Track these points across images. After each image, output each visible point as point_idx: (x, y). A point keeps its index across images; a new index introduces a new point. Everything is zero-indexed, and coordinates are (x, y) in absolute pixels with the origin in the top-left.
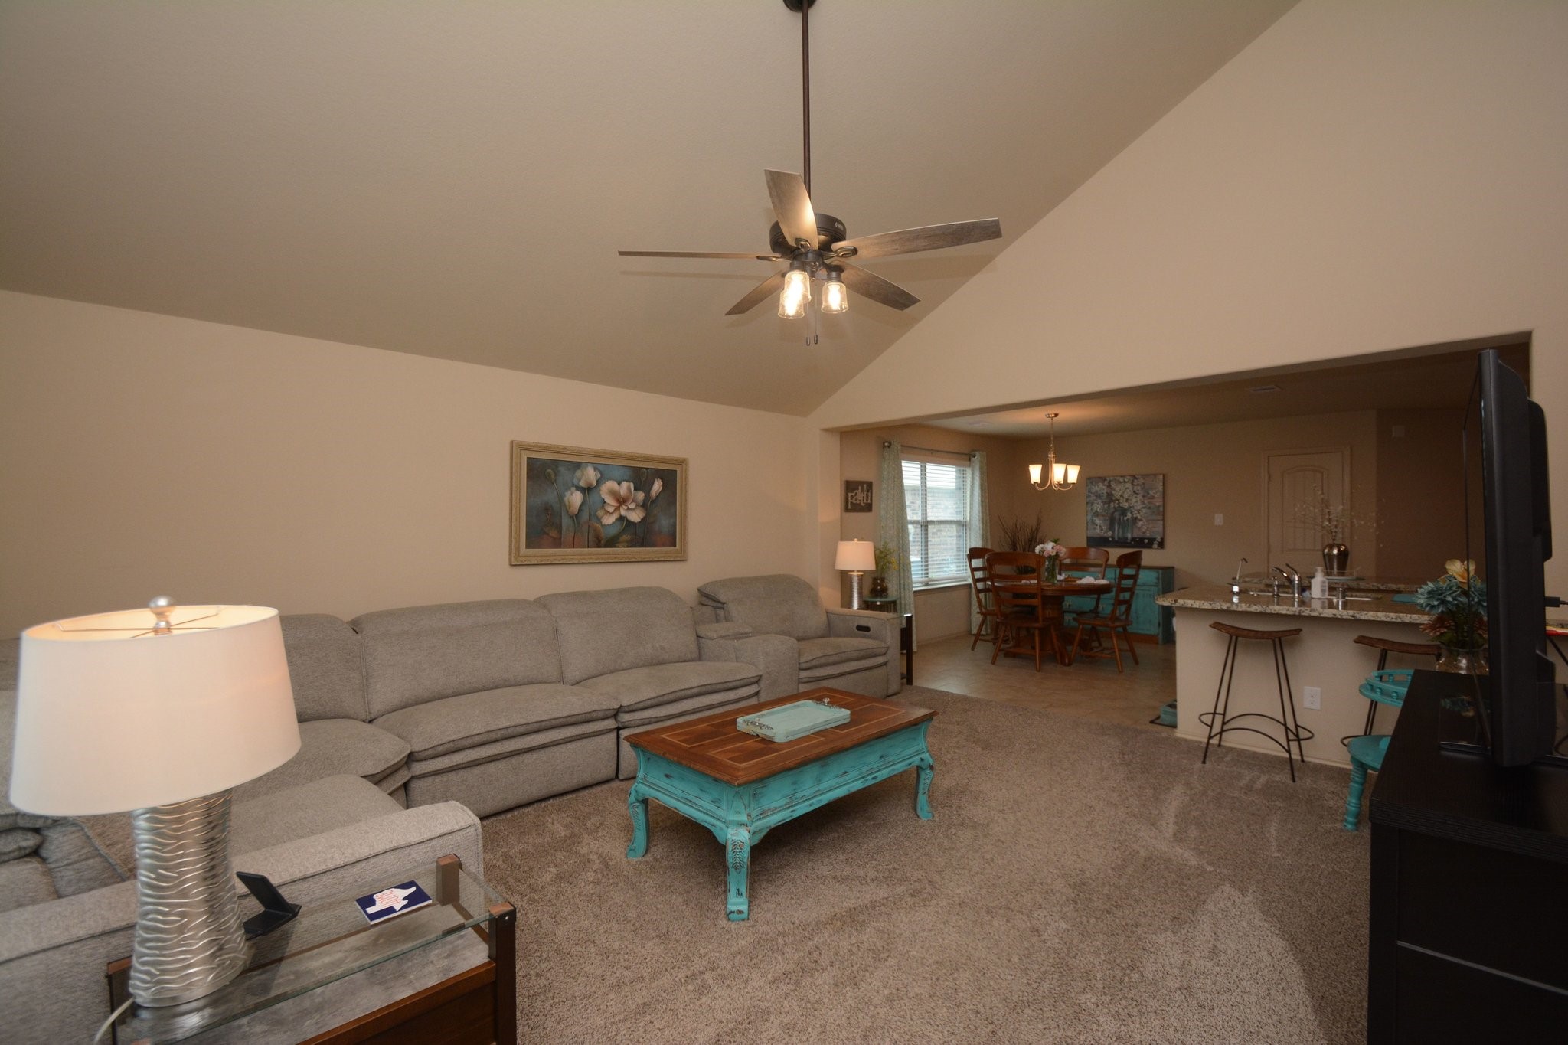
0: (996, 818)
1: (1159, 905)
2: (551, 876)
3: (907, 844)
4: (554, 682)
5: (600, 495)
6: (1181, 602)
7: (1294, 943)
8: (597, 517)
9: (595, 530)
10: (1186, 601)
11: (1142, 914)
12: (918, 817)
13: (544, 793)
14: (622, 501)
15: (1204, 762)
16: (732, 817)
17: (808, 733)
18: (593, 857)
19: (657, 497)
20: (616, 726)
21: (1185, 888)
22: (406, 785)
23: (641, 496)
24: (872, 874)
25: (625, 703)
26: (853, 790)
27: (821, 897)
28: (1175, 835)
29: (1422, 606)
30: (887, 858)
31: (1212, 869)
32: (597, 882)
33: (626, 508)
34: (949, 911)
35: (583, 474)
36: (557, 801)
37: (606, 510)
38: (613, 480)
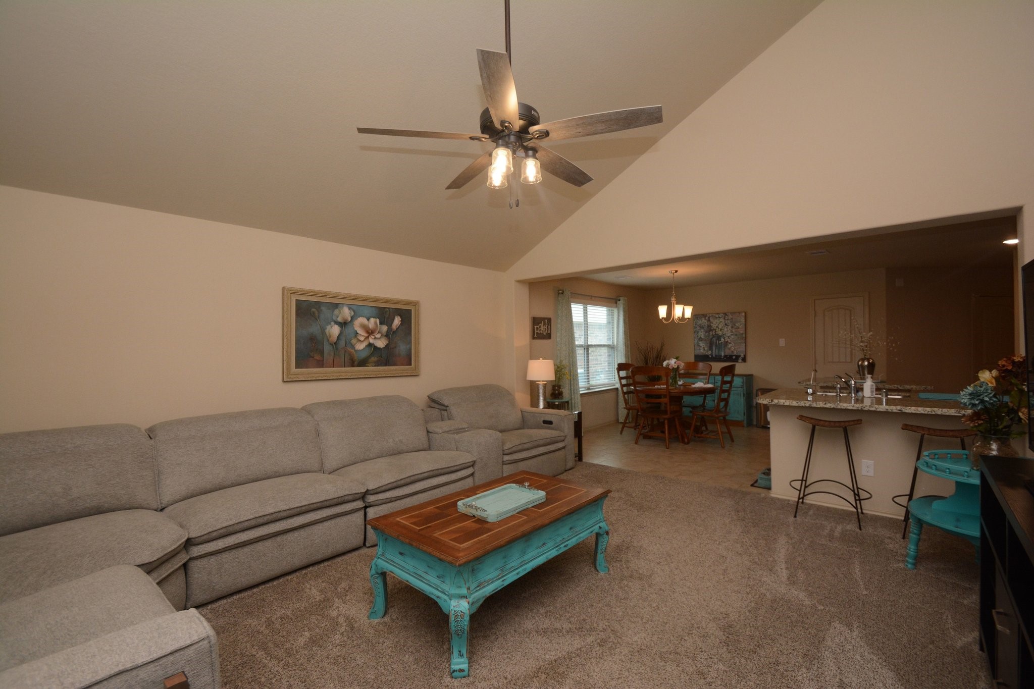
0: (656, 570)
1: (790, 643)
2: (305, 639)
3: (591, 596)
4: (315, 472)
5: (354, 328)
6: (776, 401)
7: (899, 673)
8: (352, 345)
9: (350, 354)
10: (780, 400)
11: (779, 652)
12: (597, 571)
13: (305, 562)
14: (370, 332)
15: (795, 516)
16: (454, 591)
17: (514, 513)
18: (341, 620)
19: (397, 329)
20: (364, 505)
21: (806, 626)
22: (185, 566)
23: (385, 328)
24: (566, 626)
25: (370, 488)
26: (550, 557)
27: (527, 651)
28: (789, 578)
29: (965, 404)
30: (578, 609)
31: (822, 608)
32: (343, 645)
33: (373, 337)
34: (631, 658)
35: (340, 312)
36: (316, 568)
37: (358, 339)
38: (363, 317)
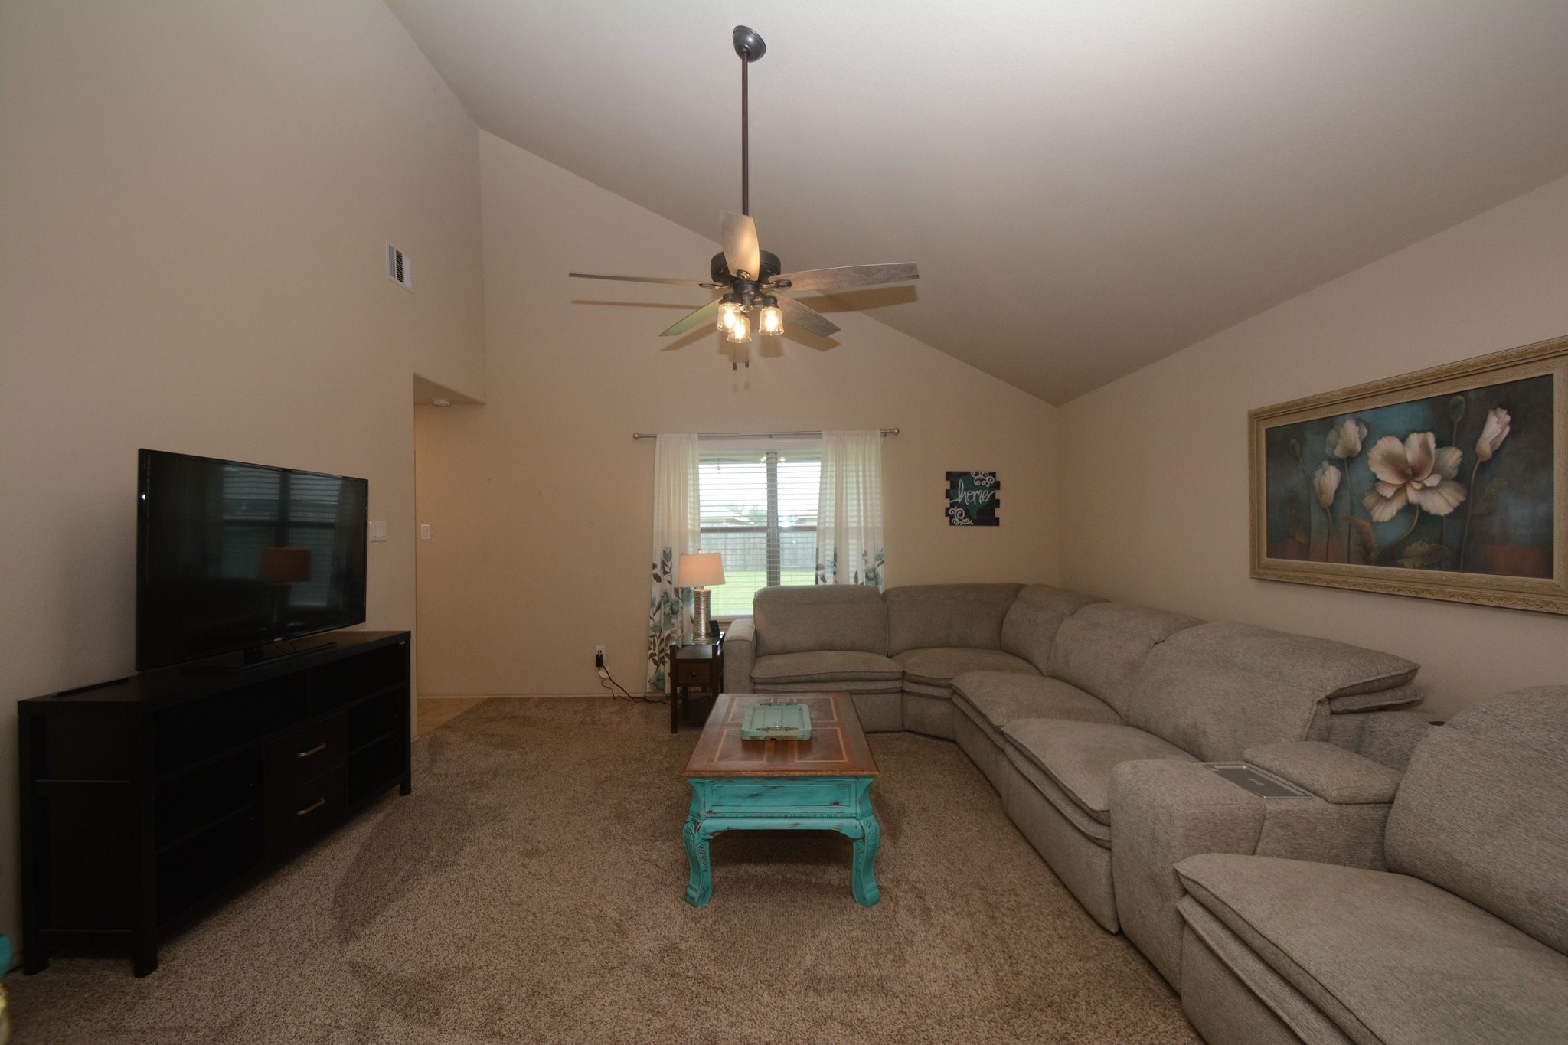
5: (1368, 469)
8: (1364, 509)
9: (1360, 531)
14: (1409, 473)
23: (1452, 457)
33: (1418, 486)
35: (1339, 436)
37: (1379, 494)
38: (1391, 435)
